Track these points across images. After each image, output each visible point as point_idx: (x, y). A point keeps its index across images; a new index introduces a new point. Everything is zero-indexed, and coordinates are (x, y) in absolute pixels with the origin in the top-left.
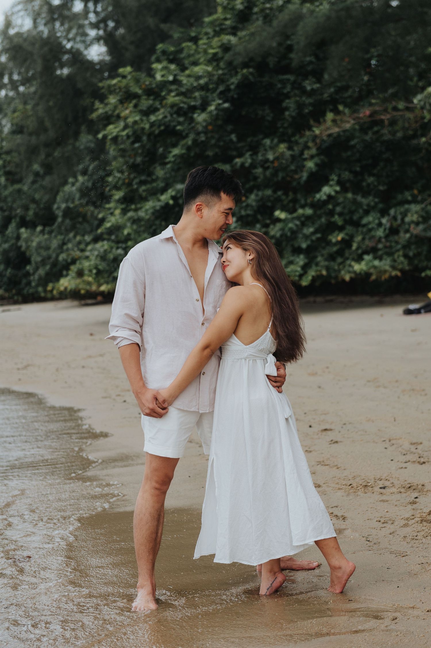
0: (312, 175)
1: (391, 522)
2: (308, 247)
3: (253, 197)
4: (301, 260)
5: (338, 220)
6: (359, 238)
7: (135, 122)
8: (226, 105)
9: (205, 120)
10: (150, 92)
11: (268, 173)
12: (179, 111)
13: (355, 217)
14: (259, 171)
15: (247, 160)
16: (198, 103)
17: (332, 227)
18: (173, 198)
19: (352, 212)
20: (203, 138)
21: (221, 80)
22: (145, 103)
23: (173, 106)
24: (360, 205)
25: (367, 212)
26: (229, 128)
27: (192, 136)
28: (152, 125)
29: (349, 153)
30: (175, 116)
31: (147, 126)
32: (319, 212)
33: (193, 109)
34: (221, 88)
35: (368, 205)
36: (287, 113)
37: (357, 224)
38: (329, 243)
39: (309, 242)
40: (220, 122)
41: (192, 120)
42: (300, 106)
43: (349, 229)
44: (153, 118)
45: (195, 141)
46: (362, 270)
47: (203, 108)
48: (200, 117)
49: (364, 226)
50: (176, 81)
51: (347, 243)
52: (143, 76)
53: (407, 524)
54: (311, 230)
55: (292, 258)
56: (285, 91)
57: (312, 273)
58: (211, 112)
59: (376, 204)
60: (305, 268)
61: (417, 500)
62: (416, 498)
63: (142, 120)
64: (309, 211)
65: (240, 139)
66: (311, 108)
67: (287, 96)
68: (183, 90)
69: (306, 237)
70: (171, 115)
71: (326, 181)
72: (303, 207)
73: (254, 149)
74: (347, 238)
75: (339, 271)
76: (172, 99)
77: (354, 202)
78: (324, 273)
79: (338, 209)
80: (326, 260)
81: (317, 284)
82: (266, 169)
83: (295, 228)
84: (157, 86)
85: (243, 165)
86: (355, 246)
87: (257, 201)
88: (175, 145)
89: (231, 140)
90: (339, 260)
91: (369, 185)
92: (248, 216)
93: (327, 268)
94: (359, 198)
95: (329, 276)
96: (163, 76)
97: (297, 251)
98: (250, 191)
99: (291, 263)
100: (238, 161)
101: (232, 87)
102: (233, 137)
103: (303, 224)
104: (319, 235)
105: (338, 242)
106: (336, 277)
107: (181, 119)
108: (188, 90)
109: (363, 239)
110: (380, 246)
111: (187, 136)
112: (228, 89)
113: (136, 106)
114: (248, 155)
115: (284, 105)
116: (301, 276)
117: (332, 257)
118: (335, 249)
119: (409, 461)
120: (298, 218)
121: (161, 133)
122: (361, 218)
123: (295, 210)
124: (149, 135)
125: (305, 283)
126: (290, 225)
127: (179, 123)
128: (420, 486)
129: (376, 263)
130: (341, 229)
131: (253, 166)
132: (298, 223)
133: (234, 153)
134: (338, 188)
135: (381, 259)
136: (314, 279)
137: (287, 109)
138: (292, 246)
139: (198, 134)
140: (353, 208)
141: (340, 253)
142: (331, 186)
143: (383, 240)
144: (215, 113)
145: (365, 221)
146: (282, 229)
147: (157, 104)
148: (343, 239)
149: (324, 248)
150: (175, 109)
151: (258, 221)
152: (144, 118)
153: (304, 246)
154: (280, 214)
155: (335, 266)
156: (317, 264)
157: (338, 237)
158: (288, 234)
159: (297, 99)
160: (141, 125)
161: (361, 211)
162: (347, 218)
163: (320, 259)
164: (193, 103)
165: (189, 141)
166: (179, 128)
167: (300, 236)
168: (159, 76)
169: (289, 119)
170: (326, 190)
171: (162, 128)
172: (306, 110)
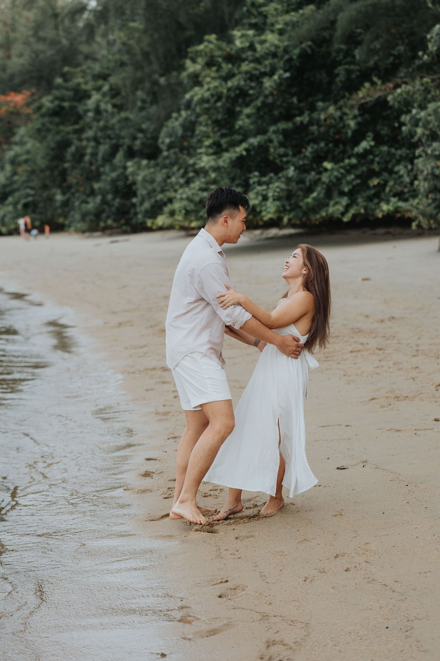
0: (355, 132)
2: (350, 191)
3: (309, 149)
4: (345, 201)
5: (376, 167)
6: (391, 183)
7: (216, 87)
8: (287, 75)
9: (271, 86)
10: (229, 58)
11: (322, 129)
12: (251, 77)
13: (390, 166)
14: (314, 128)
15: (305, 118)
16: (268, 69)
17: (373, 174)
18: (247, 150)
19: (387, 162)
20: (270, 100)
21: (286, 50)
22: (226, 67)
23: (247, 72)
25: (398, 162)
26: (294, 90)
27: (261, 99)
28: (229, 90)
29: (389, 112)
30: (248, 82)
31: (225, 91)
32: (363, 161)
33: (264, 74)
34: (287, 57)
35: (401, 156)
36: (338, 79)
37: (391, 172)
38: (369, 188)
39: (350, 187)
40: (283, 88)
41: (262, 83)
42: (349, 72)
43: (385, 175)
44: (230, 84)
45: (263, 103)
46: (389, 210)
47: (271, 74)
48: (268, 83)
49: (397, 173)
50: (252, 47)
51: (382, 187)
52: (224, 45)
54: (353, 177)
55: (338, 199)
56: (338, 59)
57: (352, 211)
58: (275, 80)
59: (408, 154)
60: (347, 208)
63: (221, 85)
64: (354, 161)
65: (300, 101)
66: (358, 73)
67: (340, 63)
68: (258, 55)
69: (348, 183)
70: (245, 81)
71: (363, 138)
72: (349, 157)
73: (313, 108)
74: (382, 182)
75: (375, 210)
76: (246, 67)
77: (389, 153)
78: (362, 211)
79: (377, 159)
80: (365, 201)
81: (358, 220)
82: (319, 126)
83: (339, 175)
84: (236, 52)
85: (302, 123)
86: (387, 189)
87: (311, 153)
88: (247, 105)
89: (293, 103)
90: (376, 201)
92: (304, 165)
93: (366, 208)
94: (393, 150)
95: (366, 214)
96: (241, 43)
97: (342, 194)
98: (308, 143)
99: (336, 203)
100: (298, 119)
101: (295, 57)
102: (295, 100)
103: (348, 172)
104: (358, 181)
105: (374, 186)
106: (373, 215)
107: (253, 84)
108: (262, 57)
109: (395, 184)
110: (406, 190)
111: (257, 98)
112: (290, 60)
113: (218, 71)
114: (307, 113)
115: (336, 71)
116: (343, 214)
117: (370, 199)
118: (372, 192)
120: (343, 167)
121: (237, 96)
122: (394, 166)
123: (342, 160)
124: (228, 97)
125: (346, 219)
126: (336, 173)
127: (252, 88)
129: (401, 204)
130: (377, 174)
131: (311, 123)
132: (342, 171)
133: (297, 112)
134: (372, 143)
135: (406, 200)
136: (354, 216)
137: (338, 75)
138: (339, 190)
139: (266, 97)
140: (388, 159)
141: (377, 195)
142: (368, 141)
143: (408, 186)
144: (278, 81)
145: (396, 169)
146: (330, 177)
147: (236, 71)
148: (378, 184)
149: (365, 191)
150: (248, 75)
151: (313, 169)
152: (223, 83)
153: (346, 189)
154: (328, 165)
155: (372, 205)
156: (357, 204)
157: (375, 182)
158: (334, 180)
159: (347, 67)
160: (220, 89)
161: (394, 161)
162: (383, 166)
163: (360, 200)
164: (263, 70)
165: (259, 103)
166: (251, 92)
167: (344, 181)
168: (238, 43)
169: (340, 84)
170: (364, 145)
171: (237, 92)
172: (354, 76)
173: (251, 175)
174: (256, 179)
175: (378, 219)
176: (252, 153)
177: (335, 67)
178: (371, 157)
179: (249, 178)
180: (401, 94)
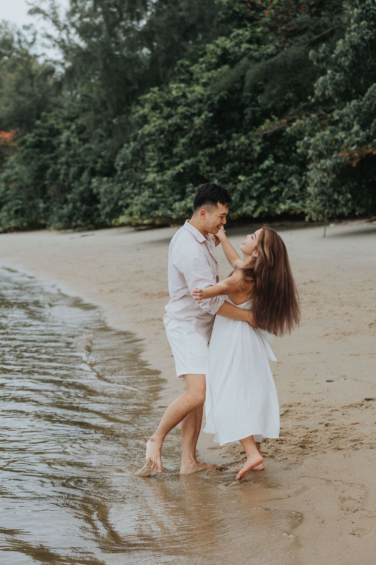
0: (260, 154)
2: (258, 196)
3: (228, 167)
4: (254, 203)
5: (275, 179)
6: (286, 190)
7: (160, 124)
8: (211, 115)
9: (200, 123)
10: (169, 104)
11: (236, 153)
12: (185, 117)
13: (285, 178)
14: (231, 152)
15: (224, 145)
16: (196, 111)
17: (273, 183)
18: (183, 168)
19: (283, 175)
20: (199, 132)
21: (209, 98)
22: (167, 110)
23: (182, 114)
24: (287, 170)
25: (291, 175)
26: (215, 126)
27: (193, 132)
28: (170, 126)
29: (283, 140)
30: (183, 120)
31: (167, 127)
32: (266, 175)
33: (194, 115)
34: (209, 102)
35: (292, 171)
36: (246, 117)
37: (286, 182)
38: (270, 193)
39: (258, 193)
40: (208, 124)
41: (192, 121)
42: (254, 112)
43: (282, 184)
44: (170, 122)
45: (194, 135)
46: (285, 209)
47: (199, 114)
48: (197, 121)
49: (290, 182)
50: (184, 96)
51: (280, 192)
52: (164, 94)
54: (259, 186)
55: (249, 202)
56: (246, 103)
57: (259, 210)
58: (202, 119)
59: (297, 169)
60: (256, 207)
63: (164, 122)
64: (259, 175)
65: (220, 133)
66: (260, 113)
67: (247, 106)
68: (189, 101)
69: (256, 190)
70: (181, 119)
71: (266, 158)
72: (256, 172)
73: (229, 138)
74: (280, 189)
75: (275, 208)
76: (181, 109)
77: (284, 168)
78: (267, 210)
79: (276, 173)
80: (268, 203)
81: (263, 216)
82: (235, 150)
83: (250, 185)
84: (173, 99)
85: (222, 148)
86: (284, 194)
87: (229, 170)
88: (183, 137)
89: (215, 134)
90: (276, 202)
91: (293, 158)
92: (224, 178)
93: (269, 208)
94: (287, 167)
95: (269, 212)
96: (177, 93)
97: (252, 198)
98: (226, 163)
99: (248, 205)
100: (219, 146)
101: (216, 102)
102: (216, 132)
103: (256, 182)
104: (263, 189)
105: (274, 192)
106: (274, 213)
107: (187, 122)
108: (192, 102)
109: (289, 190)
110: (297, 195)
111: (190, 131)
112: (212, 104)
113: (160, 113)
114: (225, 142)
115: (245, 112)
116: (253, 212)
117: (271, 201)
118: (273, 196)
120: (252, 179)
121: (175, 130)
122: (288, 178)
123: (251, 174)
124: (169, 131)
125: (255, 215)
126: (247, 184)
127: (186, 124)
129: (294, 204)
130: (276, 184)
131: (228, 148)
132: (252, 182)
133: (218, 141)
134: (273, 162)
135: (297, 202)
136: (261, 213)
137: (246, 114)
138: (249, 195)
139: (196, 130)
140: (283, 173)
141: (276, 198)
142: (269, 161)
143: (298, 191)
144: (205, 119)
145: (290, 180)
146: (243, 186)
147: (173, 112)
148: (277, 190)
149: (268, 196)
150: (183, 116)
151: (230, 181)
152: (165, 121)
153: (255, 195)
154: (241, 178)
155: (273, 206)
156: (263, 205)
157: (275, 189)
158: (246, 188)
159: (252, 108)
160: (163, 126)
161: (288, 174)
162: (280, 178)
163: (264, 202)
164: (193, 111)
165: (191, 135)
166: (185, 127)
167: (253, 189)
168: (174, 93)
169: (248, 121)
170: (267, 163)
171: (176, 127)
172: (257, 115)
173: (187, 186)
174: (191, 189)
175: (277, 215)
176: (187, 170)
177: (244, 109)
178: (271, 172)
179: (186, 188)
180: (296, 127)
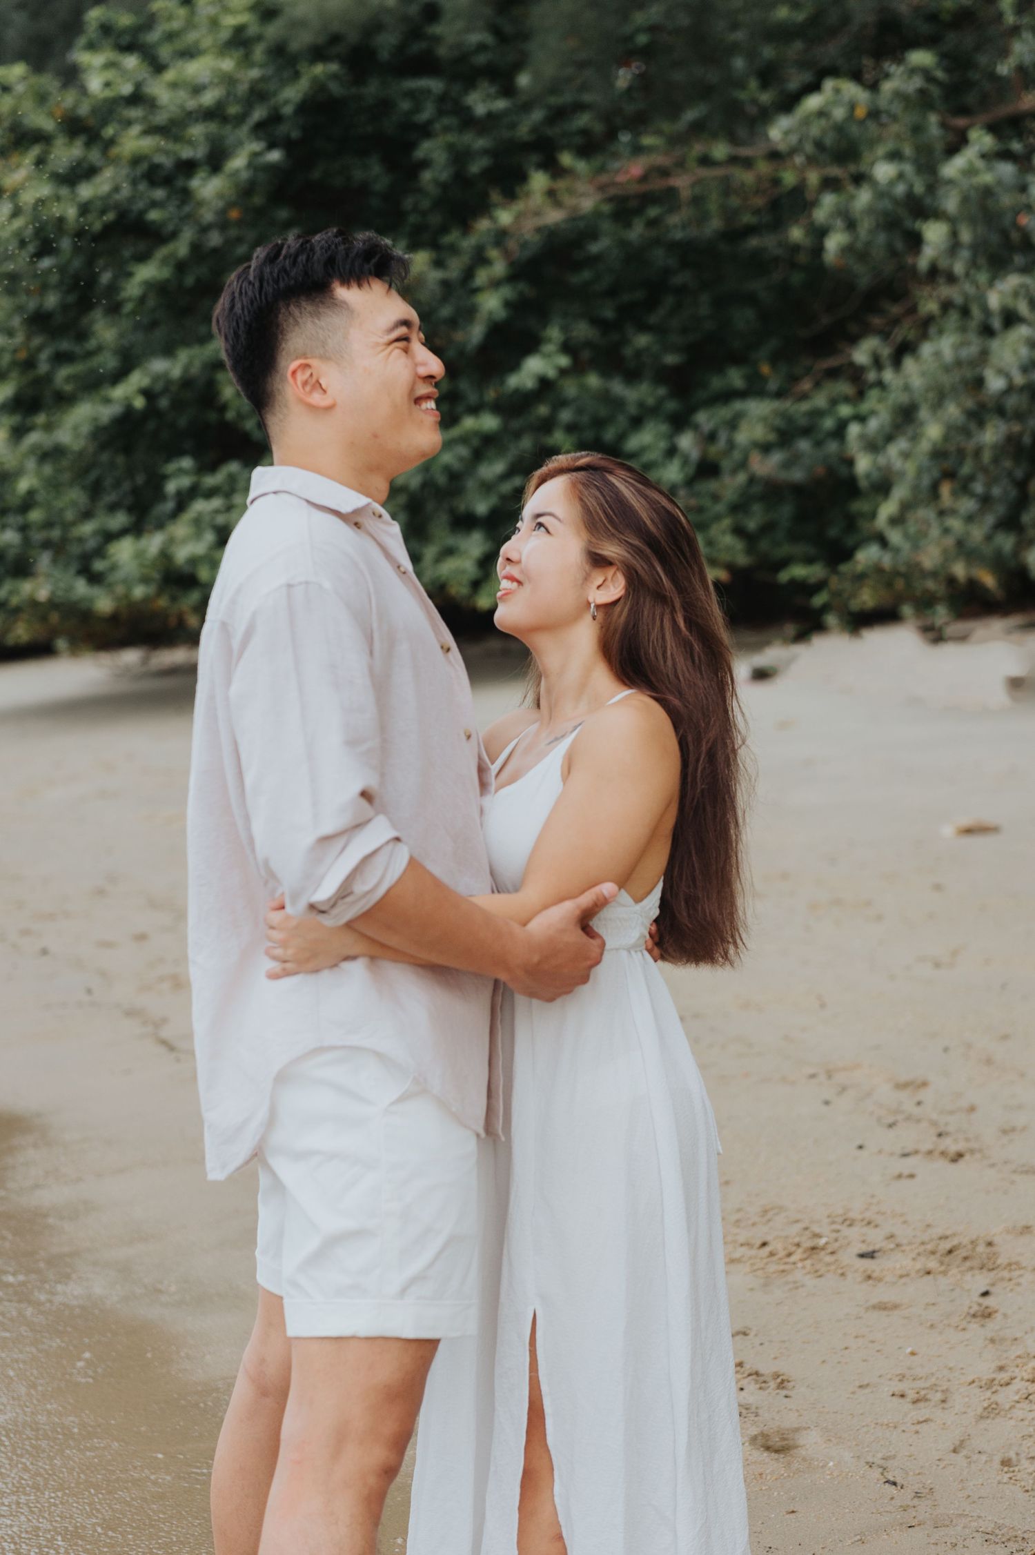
0: (496, 330)
1: (939, 1396)
5: (563, 441)
7: (41, 202)
8: (275, 156)
9: (220, 196)
10: (74, 127)
12: (153, 175)
13: (609, 435)
16: (200, 152)
18: (147, 393)
19: (599, 423)
20: (216, 240)
21: (257, 94)
22: (66, 153)
23: (136, 160)
24: (618, 404)
25: (637, 422)
26: (283, 214)
27: (187, 235)
28: (84, 209)
30: (142, 187)
31: (71, 212)
32: (516, 424)
33: (188, 167)
34: (258, 114)
35: (641, 405)
36: (427, 176)
40: (258, 200)
41: (186, 195)
42: (459, 157)
44: (86, 191)
45: (196, 247)
47: (216, 160)
48: (209, 188)
50: (142, 97)
53: (994, 1406)
55: (451, 541)
56: (421, 119)
58: (235, 173)
59: (660, 402)
61: (987, 1301)
62: (986, 1294)
63: (56, 197)
64: (489, 422)
67: (425, 131)
68: (160, 118)
70: (134, 183)
71: (531, 344)
72: (475, 410)
76: (133, 142)
77: (606, 397)
79: (566, 416)
83: (457, 466)
84: (94, 111)
88: (142, 258)
91: (638, 353)
94: (618, 387)
96: (108, 85)
97: (465, 522)
99: (449, 552)
101: (288, 110)
103: (478, 456)
107: (159, 194)
108: (176, 120)
111: (174, 235)
112: (275, 118)
113: (40, 162)
115: (420, 153)
119: (916, 1152)
120: (464, 440)
121: (108, 230)
122: (622, 437)
123: (455, 421)
124: (80, 234)
125: (487, 601)
126: (446, 457)
127: (154, 204)
128: (981, 1248)
132: (464, 451)
134: (564, 361)
137: (425, 164)
138: (452, 511)
139: (204, 229)
140: (603, 412)
142: (547, 356)
143: (682, 492)
144: (245, 175)
145: (634, 442)
146: (426, 468)
147: (95, 156)
150: (144, 166)
152: (64, 191)
153: (482, 508)
158: (442, 480)
159: (450, 138)
160: (56, 210)
161: (622, 421)
164: (186, 153)
165: (181, 247)
166: (154, 215)
167: (471, 484)
168: (95, 84)
169: (433, 190)
170: (535, 367)
171: (110, 217)
172: (475, 168)
173: (171, 467)
174: (185, 482)
176: (164, 403)
177: (412, 145)
178: (543, 410)
179: (165, 478)
